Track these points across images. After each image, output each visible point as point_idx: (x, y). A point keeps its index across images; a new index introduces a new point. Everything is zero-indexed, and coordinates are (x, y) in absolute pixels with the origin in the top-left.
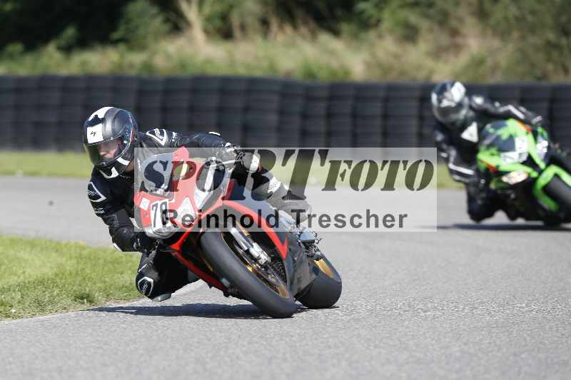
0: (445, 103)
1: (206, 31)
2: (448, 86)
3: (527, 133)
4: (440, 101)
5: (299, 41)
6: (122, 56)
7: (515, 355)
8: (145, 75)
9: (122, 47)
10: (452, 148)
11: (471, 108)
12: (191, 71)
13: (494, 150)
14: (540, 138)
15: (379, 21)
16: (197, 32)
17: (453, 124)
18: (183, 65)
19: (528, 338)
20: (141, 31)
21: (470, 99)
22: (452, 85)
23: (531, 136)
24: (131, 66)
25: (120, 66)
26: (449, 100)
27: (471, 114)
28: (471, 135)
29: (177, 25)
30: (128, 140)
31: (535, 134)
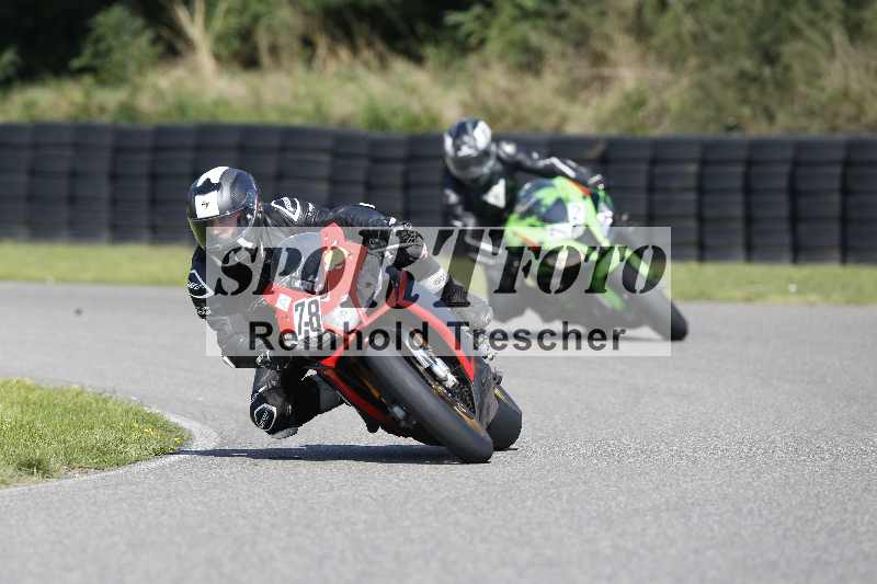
0: (465, 151)
1: (217, 57)
2: (469, 127)
3: (584, 198)
4: (457, 148)
5: (361, 71)
6: (88, 94)
7: (696, 552)
8: (124, 123)
9: (88, 80)
10: (469, 214)
11: (499, 158)
12: (193, 117)
13: (532, 220)
14: (602, 205)
15: (482, 42)
16: (204, 57)
17: (476, 180)
18: (182, 108)
19: (716, 527)
20: (117, 56)
21: (498, 146)
22: (475, 125)
23: (589, 202)
24: (102, 109)
25: (85, 109)
26: (470, 147)
27: (499, 167)
28: (496, 197)
29: (172, 47)
30: (252, 214)
31: (596, 200)
